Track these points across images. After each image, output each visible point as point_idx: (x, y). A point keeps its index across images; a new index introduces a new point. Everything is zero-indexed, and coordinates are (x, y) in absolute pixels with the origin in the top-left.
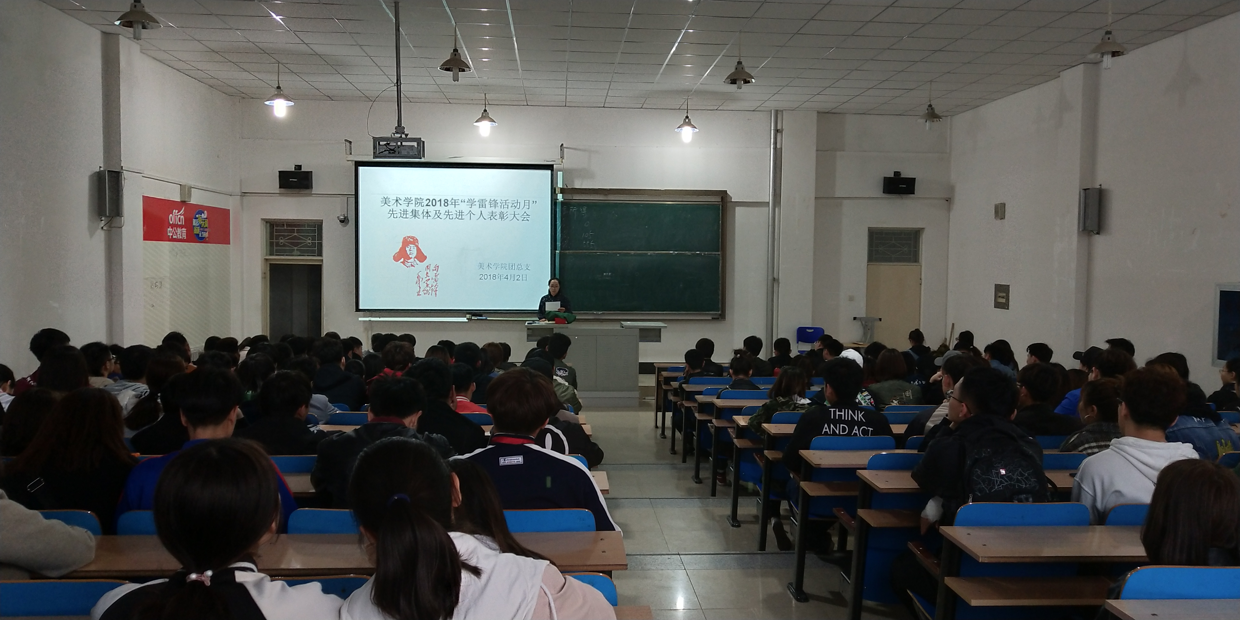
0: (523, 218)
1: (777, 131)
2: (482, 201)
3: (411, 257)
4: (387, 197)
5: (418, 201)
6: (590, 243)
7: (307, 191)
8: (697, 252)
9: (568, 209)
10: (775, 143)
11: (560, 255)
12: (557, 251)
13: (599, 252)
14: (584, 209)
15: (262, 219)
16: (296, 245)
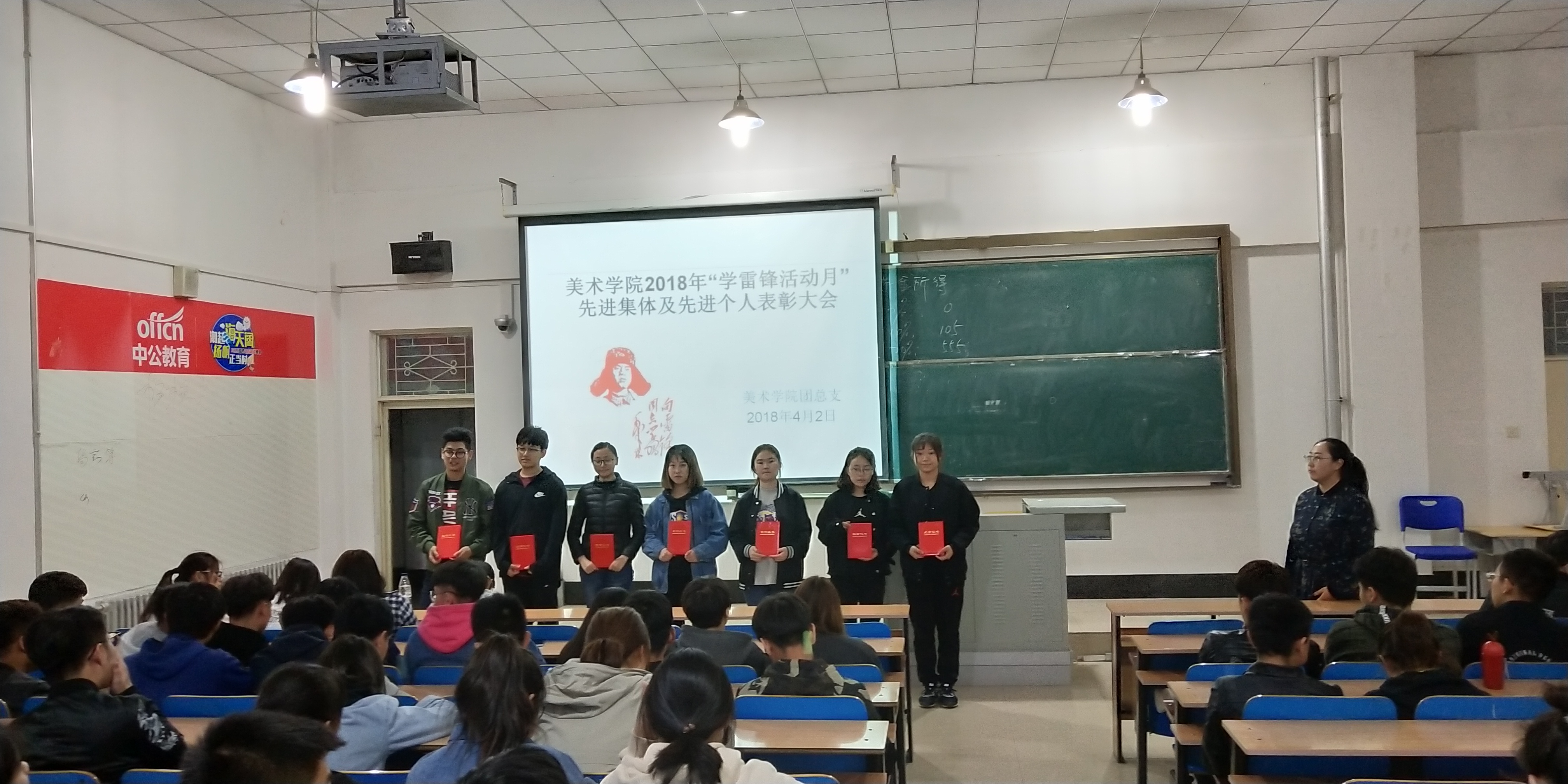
0: (824, 303)
1: (1328, 99)
2: (748, 275)
3: (622, 386)
4: (577, 278)
5: (632, 284)
6: (956, 344)
7: (443, 278)
8: (1174, 352)
9: (910, 282)
10: (1326, 124)
11: (897, 369)
12: (891, 363)
13: (973, 361)
14: (941, 279)
15: (372, 332)
16: (429, 374)
